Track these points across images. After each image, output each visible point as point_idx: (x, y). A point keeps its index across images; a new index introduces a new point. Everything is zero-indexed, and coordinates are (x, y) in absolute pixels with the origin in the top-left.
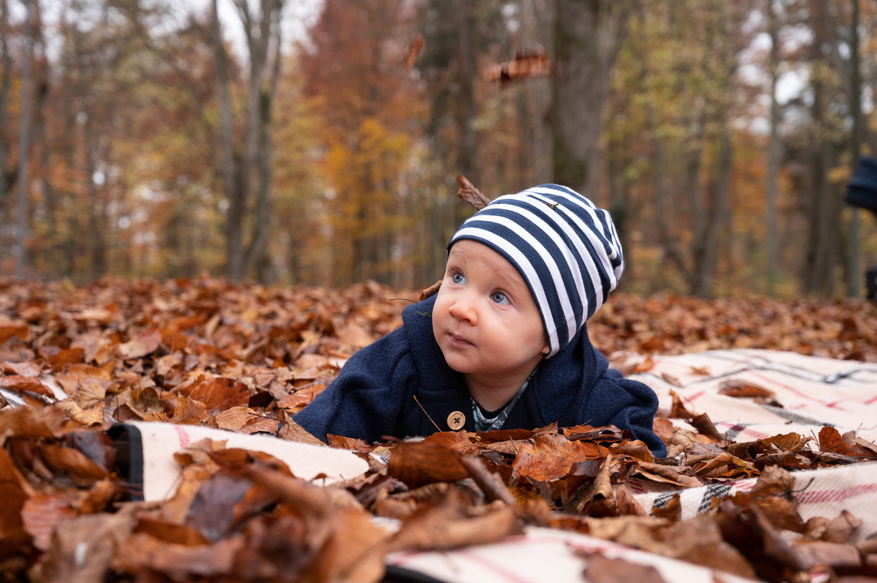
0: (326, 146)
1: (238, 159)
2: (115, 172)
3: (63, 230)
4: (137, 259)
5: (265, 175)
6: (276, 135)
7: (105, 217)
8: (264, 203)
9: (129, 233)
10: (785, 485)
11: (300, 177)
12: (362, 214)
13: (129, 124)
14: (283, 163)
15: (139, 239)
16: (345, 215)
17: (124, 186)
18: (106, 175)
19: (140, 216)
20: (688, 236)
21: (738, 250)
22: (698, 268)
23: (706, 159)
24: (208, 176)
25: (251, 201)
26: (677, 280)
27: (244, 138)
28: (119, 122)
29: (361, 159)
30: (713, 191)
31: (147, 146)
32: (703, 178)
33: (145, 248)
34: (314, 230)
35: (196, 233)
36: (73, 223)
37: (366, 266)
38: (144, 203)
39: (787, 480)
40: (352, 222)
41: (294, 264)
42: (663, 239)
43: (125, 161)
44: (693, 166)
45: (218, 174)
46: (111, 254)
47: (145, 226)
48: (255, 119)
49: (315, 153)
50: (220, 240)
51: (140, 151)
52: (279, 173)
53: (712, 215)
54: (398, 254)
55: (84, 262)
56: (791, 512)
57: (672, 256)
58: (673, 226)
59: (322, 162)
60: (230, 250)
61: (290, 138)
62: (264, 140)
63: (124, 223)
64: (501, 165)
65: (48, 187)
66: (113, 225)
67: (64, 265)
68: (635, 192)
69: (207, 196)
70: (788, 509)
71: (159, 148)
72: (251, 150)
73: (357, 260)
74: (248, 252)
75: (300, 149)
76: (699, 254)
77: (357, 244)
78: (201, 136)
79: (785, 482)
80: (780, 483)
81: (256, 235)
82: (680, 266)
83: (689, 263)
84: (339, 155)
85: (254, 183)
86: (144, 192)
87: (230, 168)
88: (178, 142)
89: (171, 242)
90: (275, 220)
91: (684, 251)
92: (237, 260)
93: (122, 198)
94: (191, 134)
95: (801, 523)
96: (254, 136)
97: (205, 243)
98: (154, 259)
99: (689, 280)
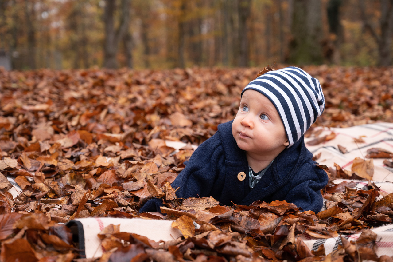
3: (10, 22)
4: (53, 37)
7: (33, 12)
8: (126, 3)
9: (48, 21)
10: (372, 238)
12: (183, 7)
15: (54, 25)
16: (173, 8)
19: (54, 11)
20: (378, 14)
22: (384, 35)
26: (371, 42)
33: (57, 30)
34: (156, 16)
35: (87, 21)
36: (16, 17)
37: (187, 38)
38: (55, 4)
39: (373, 236)
40: (178, 12)
41: (144, 37)
42: (363, 17)
46: (38, 35)
47: (57, 17)
50: (101, 25)
54: (205, 30)
55: (23, 40)
56: (372, 253)
57: (368, 28)
58: (369, 8)
60: (107, 31)
63: (45, 15)
66: (38, 17)
67: (12, 42)
70: (371, 252)
73: (181, 34)
74: (117, 32)
76: (384, 26)
77: (181, 25)
79: (372, 237)
80: (370, 237)
81: (122, 22)
82: (373, 34)
83: (378, 32)
89: (72, 26)
90: (132, 12)
91: (376, 23)
92: (111, 37)
95: (377, 257)
97: (92, 27)
98: (64, 37)
99: (378, 42)
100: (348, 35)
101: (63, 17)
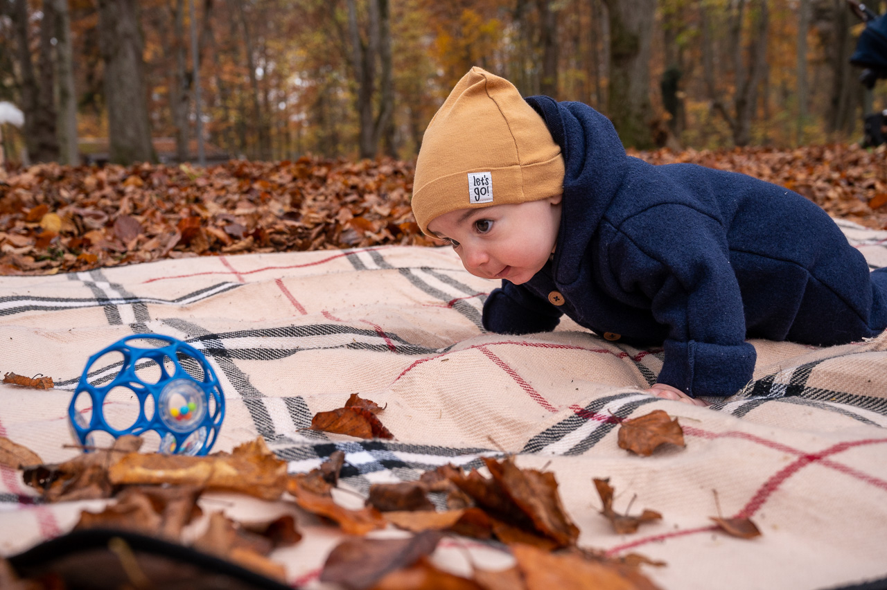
0: (435, 34)
1: (364, 49)
2: (272, 66)
4: (294, 134)
5: (386, 61)
6: (394, 27)
7: (267, 103)
8: (387, 84)
9: (287, 113)
11: (415, 60)
13: (278, 27)
14: (400, 50)
15: (295, 118)
17: (280, 76)
18: (265, 69)
19: (293, 99)
20: (732, 89)
21: (774, 99)
22: (739, 117)
23: (746, 23)
24: (343, 65)
25: (376, 83)
26: (722, 126)
27: (368, 33)
28: (271, 25)
29: (463, 42)
30: (753, 50)
31: (293, 43)
32: (744, 39)
33: (299, 125)
34: (429, 102)
35: (338, 110)
36: (241, 109)
38: (295, 89)
41: (415, 130)
42: (711, 93)
43: (279, 57)
44: (736, 31)
45: (349, 63)
46: (274, 131)
47: (298, 108)
48: (375, 15)
49: (426, 40)
50: (352, 113)
51: (289, 47)
52: (399, 58)
53: (751, 70)
55: (253, 138)
57: (718, 107)
58: (719, 83)
59: (431, 47)
60: (363, 124)
61: (405, 29)
62: (384, 32)
63: (282, 106)
64: (576, 40)
65: (220, 82)
66: (274, 108)
67: (237, 142)
68: (687, 55)
69: (344, 81)
71: (303, 45)
72: (374, 41)
74: (377, 123)
75: (414, 37)
76: (741, 104)
78: (334, 32)
81: (382, 110)
82: (725, 117)
83: (732, 113)
84: (445, 40)
85: (379, 67)
86: (296, 80)
87: (358, 57)
88: (318, 38)
89: (319, 120)
90: (398, 98)
91: (729, 101)
92: (369, 131)
93: (278, 86)
94: (326, 31)
96: (376, 29)
97: (345, 118)
98: (308, 134)
99: (732, 127)
100: (691, 119)
101: (305, 108)
